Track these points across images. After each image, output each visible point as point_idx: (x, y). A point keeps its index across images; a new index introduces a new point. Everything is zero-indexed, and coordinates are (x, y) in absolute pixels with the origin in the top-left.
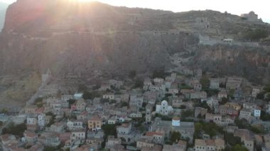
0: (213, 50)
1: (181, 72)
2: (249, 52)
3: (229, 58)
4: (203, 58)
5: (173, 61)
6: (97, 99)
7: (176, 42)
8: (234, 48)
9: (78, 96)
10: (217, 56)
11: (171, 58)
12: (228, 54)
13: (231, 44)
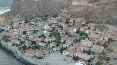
0: (76, 7)
1: (63, 16)
2: (89, 8)
3: (82, 10)
4: (73, 10)
5: (62, 11)
6: (28, 23)
7: (66, 4)
8: (84, 6)
9: (23, 22)
10: (78, 10)
11: (62, 10)
12: (82, 9)
13: (83, 5)
